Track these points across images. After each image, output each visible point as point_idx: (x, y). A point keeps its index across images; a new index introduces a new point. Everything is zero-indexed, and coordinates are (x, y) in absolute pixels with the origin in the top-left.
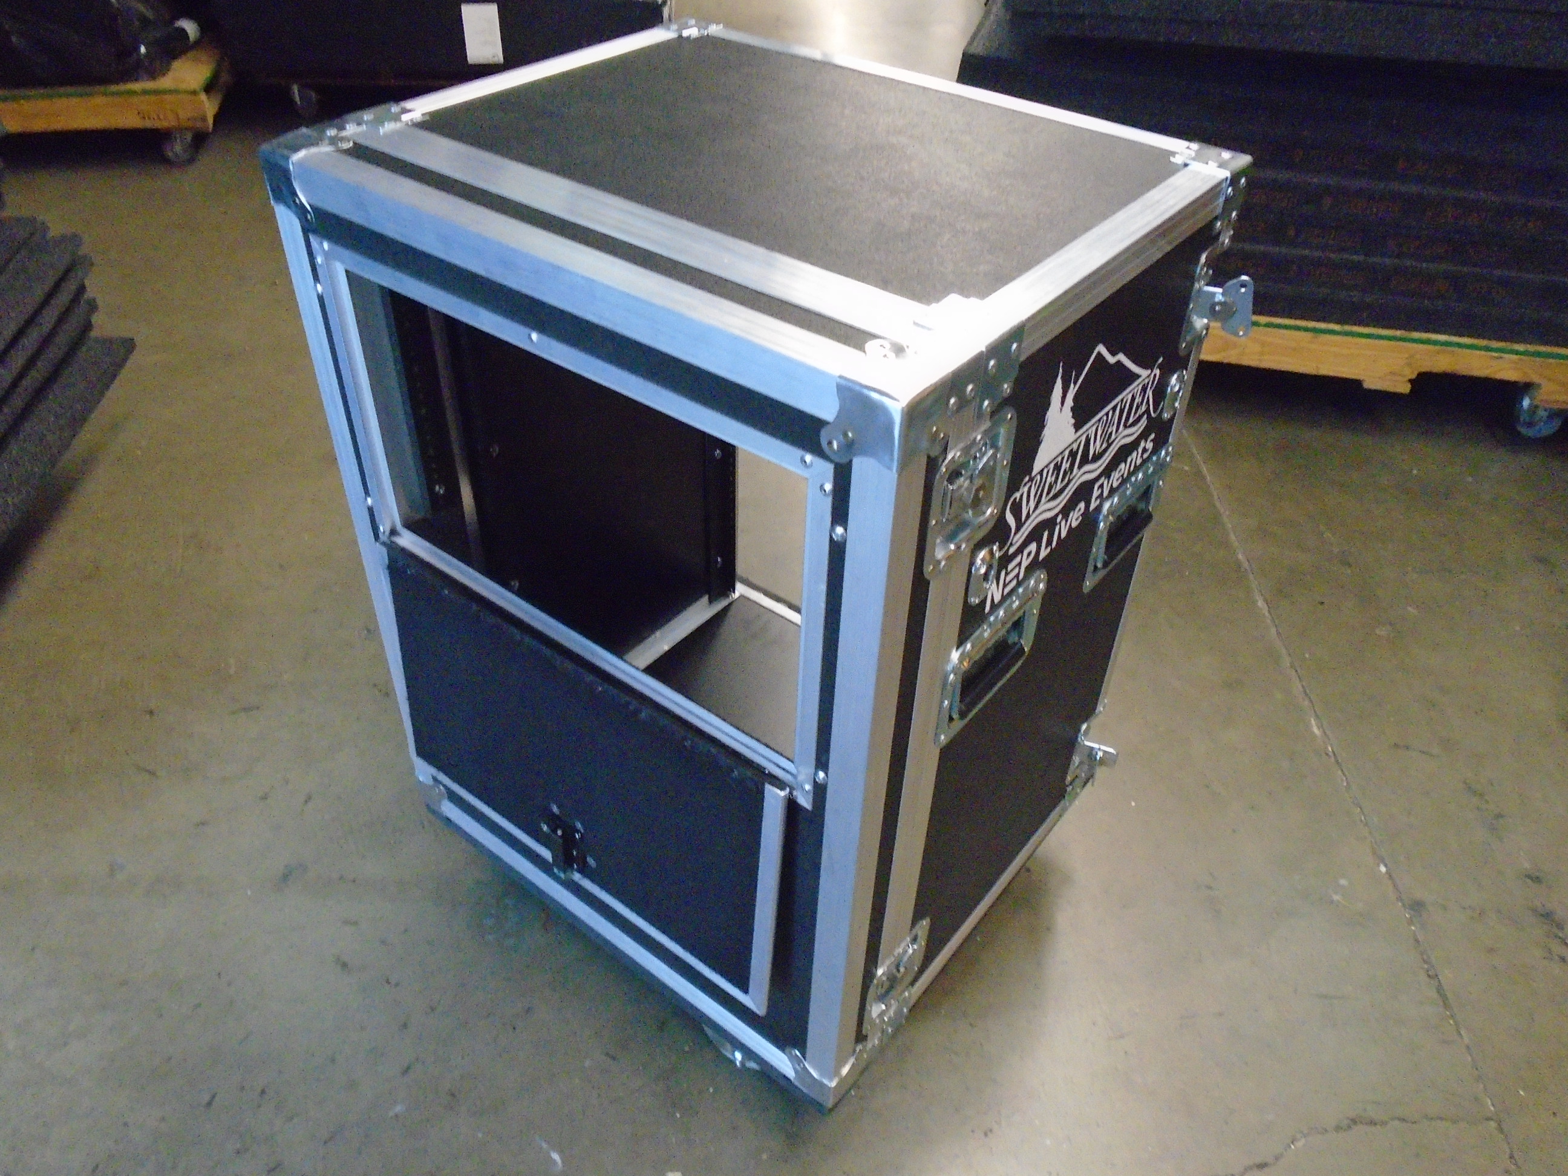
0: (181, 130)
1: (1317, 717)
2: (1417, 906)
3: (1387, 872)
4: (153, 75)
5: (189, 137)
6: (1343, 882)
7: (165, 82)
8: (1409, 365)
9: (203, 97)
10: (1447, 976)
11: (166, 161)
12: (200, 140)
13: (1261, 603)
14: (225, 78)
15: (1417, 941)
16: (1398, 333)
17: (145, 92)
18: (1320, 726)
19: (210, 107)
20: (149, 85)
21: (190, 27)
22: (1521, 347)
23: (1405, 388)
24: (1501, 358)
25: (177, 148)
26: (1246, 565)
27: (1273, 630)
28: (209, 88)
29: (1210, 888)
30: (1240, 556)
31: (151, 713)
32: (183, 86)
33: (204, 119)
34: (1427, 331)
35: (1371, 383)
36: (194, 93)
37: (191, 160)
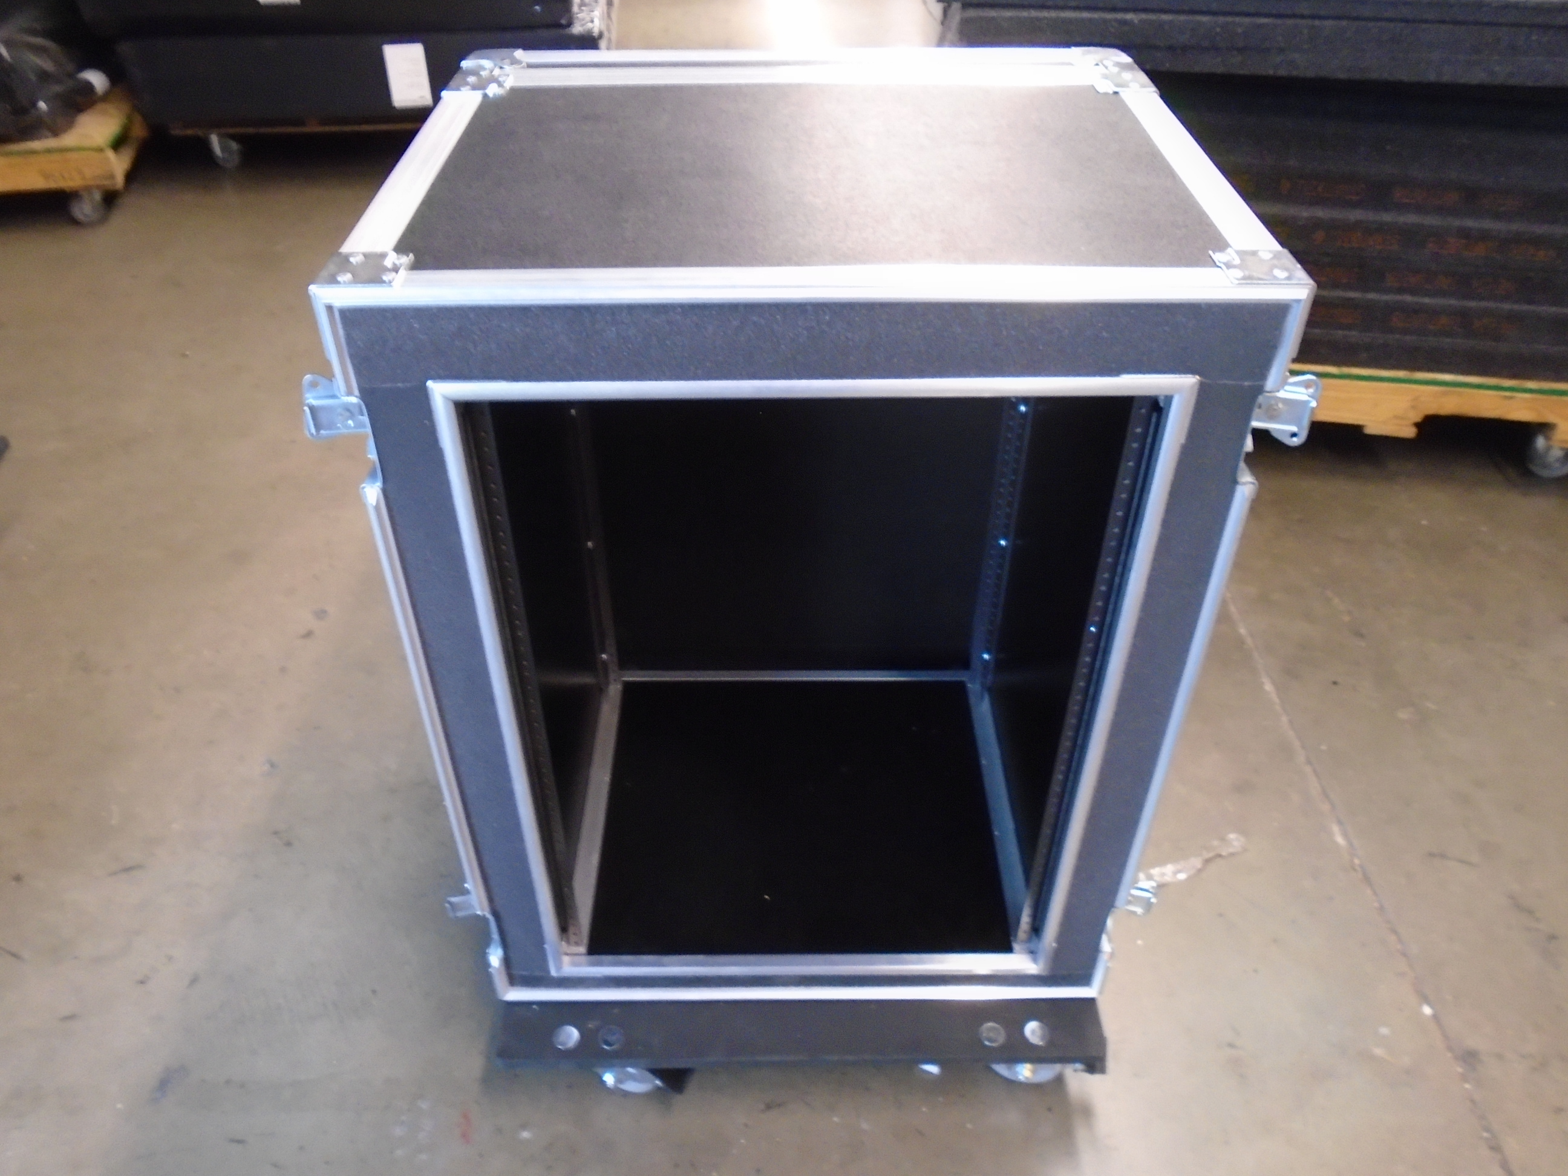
0: (88, 189)
1: (1340, 823)
2: (1470, 1058)
3: (1435, 1017)
4: (56, 133)
5: (98, 196)
6: (1384, 1031)
7: (69, 139)
8: (1413, 407)
9: (110, 154)
10: (1512, 1146)
11: (75, 222)
12: (110, 199)
13: (1268, 687)
14: (139, 131)
15: (1473, 1101)
16: (1401, 374)
17: (49, 151)
18: (1345, 835)
19: (118, 165)
20: (51, 143)
21: (97, 79)
22: (1531, 385)
23: (1409, 432)
24: (1511, 398)
25: (84, 210)
26: (1249, 641)
27: (1284, 719)
28: (117, 144)
29: (1231, 1045)
30: (1243, 631)
31: (18, 878)
32: (87, 143)
33: (112, 177)
34: (1430, 370)
35: (1373, 428)
36: (100, 150)
37: (103, 220)
